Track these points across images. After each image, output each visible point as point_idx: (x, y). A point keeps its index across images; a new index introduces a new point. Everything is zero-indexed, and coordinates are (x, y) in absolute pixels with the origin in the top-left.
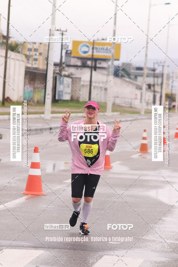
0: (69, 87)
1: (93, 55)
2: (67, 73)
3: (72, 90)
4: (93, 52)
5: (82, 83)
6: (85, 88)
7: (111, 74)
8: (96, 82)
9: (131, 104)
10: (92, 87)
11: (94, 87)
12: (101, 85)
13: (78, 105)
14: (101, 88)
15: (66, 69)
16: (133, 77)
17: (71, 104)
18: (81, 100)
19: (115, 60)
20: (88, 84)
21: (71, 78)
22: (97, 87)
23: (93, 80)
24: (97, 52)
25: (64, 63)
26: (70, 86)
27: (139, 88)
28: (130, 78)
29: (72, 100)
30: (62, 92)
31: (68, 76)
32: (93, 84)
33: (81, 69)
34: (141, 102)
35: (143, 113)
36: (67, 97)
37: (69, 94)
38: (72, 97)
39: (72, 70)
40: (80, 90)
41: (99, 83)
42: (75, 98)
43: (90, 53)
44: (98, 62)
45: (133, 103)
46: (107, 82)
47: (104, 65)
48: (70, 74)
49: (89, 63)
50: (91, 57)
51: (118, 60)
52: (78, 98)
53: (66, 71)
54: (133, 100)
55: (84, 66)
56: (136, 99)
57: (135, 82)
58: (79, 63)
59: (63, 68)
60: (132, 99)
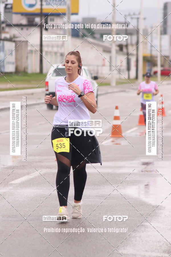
0: (11, 54)
1: (41, 9)
2: (8, 36)
3: (16, 59)
4: (42, 5)
5: (29, 48)
6: (34, 54)
7: (67, 33)
8: (48, 46)
9: (97, 73)
10: (44, 54)
11: (46, 52)
12: (55, 49)
13: (26, 78)
14: (56, 53)
15: (7, 29)
16: (98, 36)
17: (16, 77)
18: (29, 71)
19: (73, 14)
20: (38, 48)
21: (14, 41)
22: (51, 52)
23: (44, 43)
24: (47, 4)
25: (3, 22)
26: (14, 53)
27: (107, 50)
28: (94, 38)
29: (17, 72)
30: (4, 61)
31: (10, 40)
32: (45, 49)
33: (27, 29)
34: (110, 70)
35: (114, 84)
36: (10, 68)
37: (13, 63)
38: (17, 68)
39: (15, 31)
40: (27, 58)
41: (53, 46)
42: (21, 68)
43: (38, 6)
44: (49, 18)
45: (100, 72)
46: (63, 45)
47: (58, 21)
48: (12, 36)
49: (37, 20)
50: (39, 11)
51: (77, 14)
52: (26, 68)
53: (7, 33)
54: (100, 68)
55: (31, 24)
56: (104, 65)
57: (101, 43)
58: (24, 21)
59: (3, 28)
60: (98, 66)
